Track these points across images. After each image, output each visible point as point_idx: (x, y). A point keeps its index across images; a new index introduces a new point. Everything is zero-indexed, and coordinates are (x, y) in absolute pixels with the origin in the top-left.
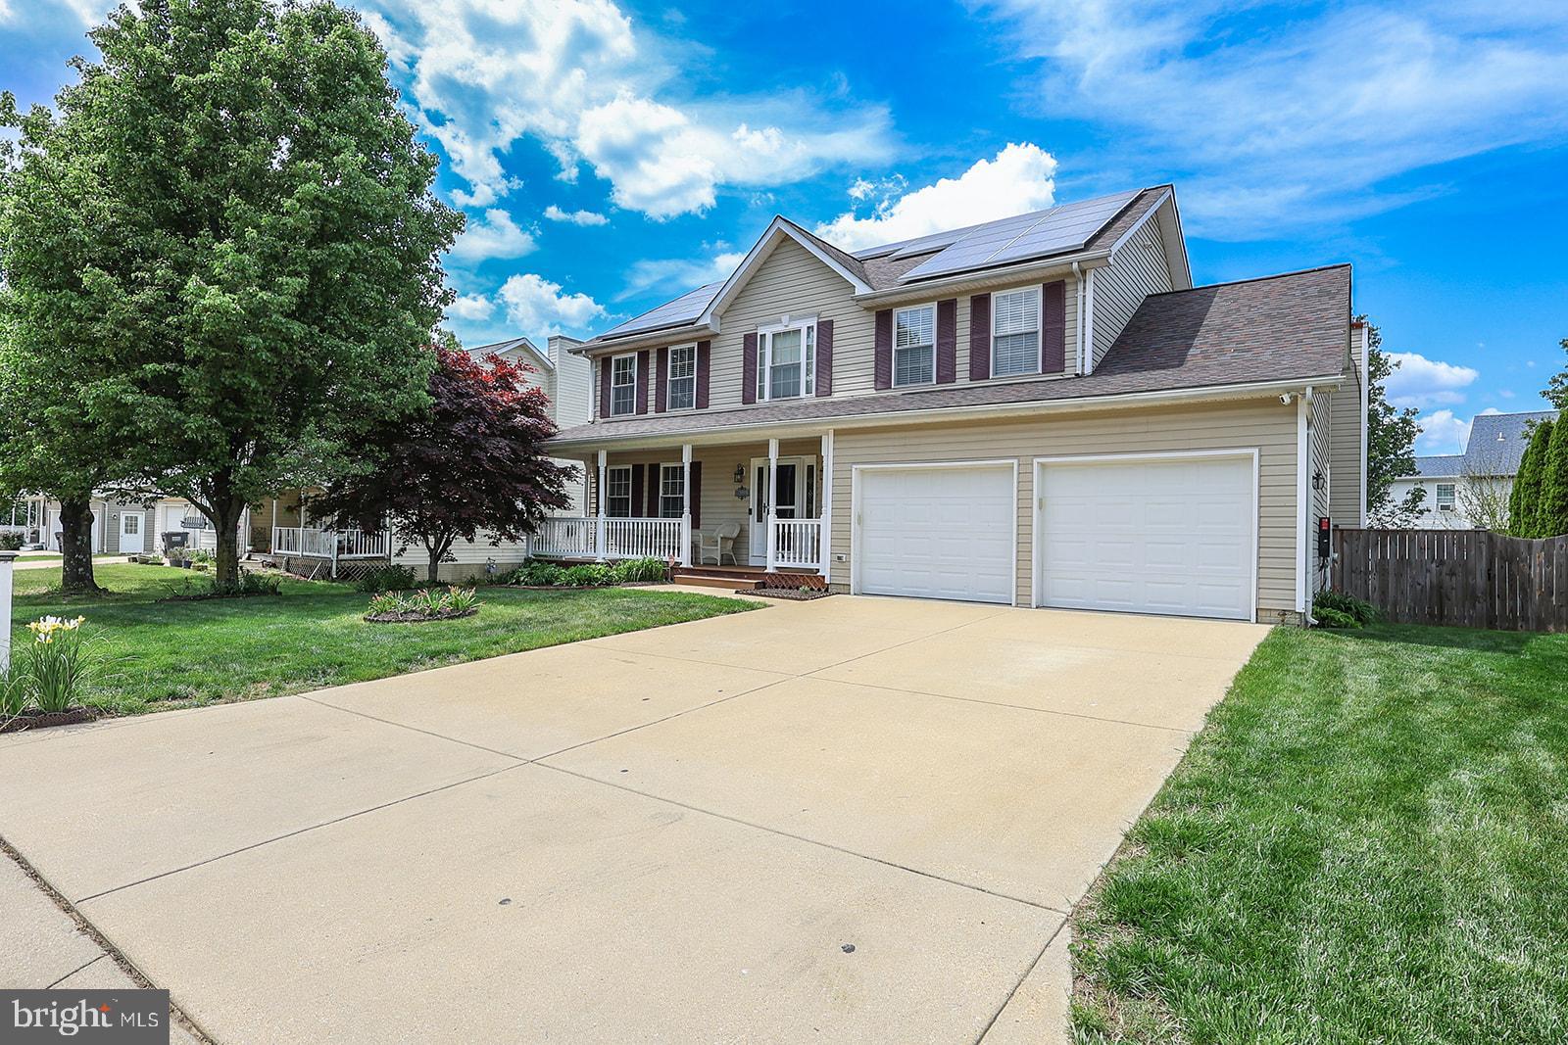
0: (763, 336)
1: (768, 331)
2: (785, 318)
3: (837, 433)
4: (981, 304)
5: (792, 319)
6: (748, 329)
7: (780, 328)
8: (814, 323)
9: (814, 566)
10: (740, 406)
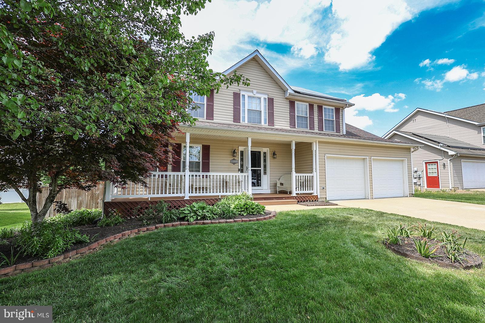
0: (244, 96)
1: (247, 94)
2: (255, 91)
3: (319, 142)
4: (320, 108)
5: (257, 93)
6: (237, 91)
7: (251, 94)
8: (266, 97)
9: (311, 192)
10: (232, 123)
